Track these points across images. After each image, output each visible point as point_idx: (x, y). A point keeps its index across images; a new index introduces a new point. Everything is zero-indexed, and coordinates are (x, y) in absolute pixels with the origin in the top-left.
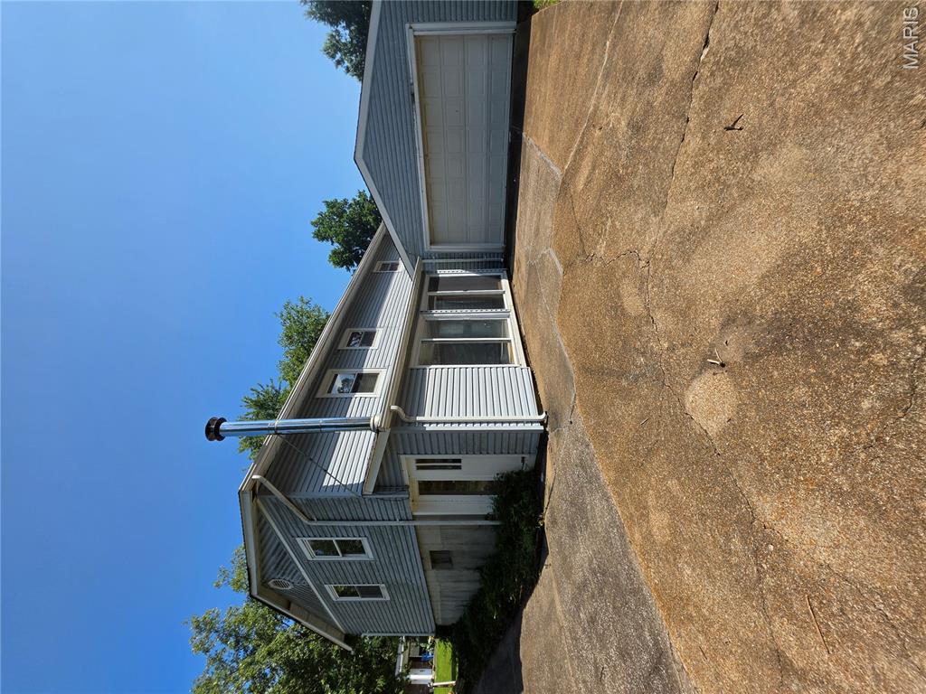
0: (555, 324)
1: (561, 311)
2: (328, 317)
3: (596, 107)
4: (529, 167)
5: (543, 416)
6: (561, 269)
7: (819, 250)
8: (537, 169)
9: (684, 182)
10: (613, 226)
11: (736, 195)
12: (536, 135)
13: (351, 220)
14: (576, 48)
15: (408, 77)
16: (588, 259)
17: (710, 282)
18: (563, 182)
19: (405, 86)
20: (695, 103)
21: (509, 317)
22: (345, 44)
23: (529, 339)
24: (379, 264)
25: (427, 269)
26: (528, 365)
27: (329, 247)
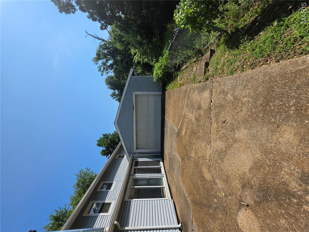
0: (181, 181)
1: (182, 175)
2: (96, 176)
3: (185, 114)
4: (167, 126)
5: (180, 225)
6: (180, 160)
7: (265, 162)
8: (170, 127)
9: (215, 136)
10: (196, 147)
11: (232, 141)
12: (169, 119)
13: (110, 140)
14: (178, 99)
15: (132, 103)
16: (189, 158)
17: (232, 170)
18: (178, 132)
19: (132, 106)
20: (212, 115)
21: (163, 177)
22: (116, 94)
23: (171, 186)
24: (118, 156)
25: (134, 158)
26: (172, 198)
27: (101, 149)
